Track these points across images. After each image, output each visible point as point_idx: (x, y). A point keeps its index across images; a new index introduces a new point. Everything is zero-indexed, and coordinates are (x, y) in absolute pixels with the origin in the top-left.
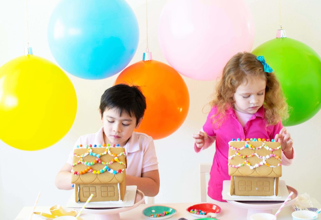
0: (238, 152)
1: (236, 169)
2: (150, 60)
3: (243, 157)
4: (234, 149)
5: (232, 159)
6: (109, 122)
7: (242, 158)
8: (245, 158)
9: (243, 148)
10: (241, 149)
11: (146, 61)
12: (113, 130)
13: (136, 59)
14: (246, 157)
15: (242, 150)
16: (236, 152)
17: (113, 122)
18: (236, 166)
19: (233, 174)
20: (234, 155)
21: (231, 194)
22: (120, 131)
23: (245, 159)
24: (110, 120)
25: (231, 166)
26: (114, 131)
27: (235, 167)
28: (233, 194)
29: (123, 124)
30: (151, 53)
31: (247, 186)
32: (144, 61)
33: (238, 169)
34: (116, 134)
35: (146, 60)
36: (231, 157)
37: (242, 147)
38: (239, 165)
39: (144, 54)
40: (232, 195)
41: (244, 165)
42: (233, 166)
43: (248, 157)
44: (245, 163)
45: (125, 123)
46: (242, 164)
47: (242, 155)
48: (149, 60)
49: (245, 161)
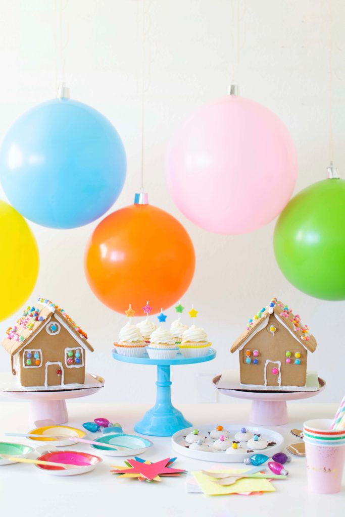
2: (146, 205)
11: (141, 205)
32: (136, 204)
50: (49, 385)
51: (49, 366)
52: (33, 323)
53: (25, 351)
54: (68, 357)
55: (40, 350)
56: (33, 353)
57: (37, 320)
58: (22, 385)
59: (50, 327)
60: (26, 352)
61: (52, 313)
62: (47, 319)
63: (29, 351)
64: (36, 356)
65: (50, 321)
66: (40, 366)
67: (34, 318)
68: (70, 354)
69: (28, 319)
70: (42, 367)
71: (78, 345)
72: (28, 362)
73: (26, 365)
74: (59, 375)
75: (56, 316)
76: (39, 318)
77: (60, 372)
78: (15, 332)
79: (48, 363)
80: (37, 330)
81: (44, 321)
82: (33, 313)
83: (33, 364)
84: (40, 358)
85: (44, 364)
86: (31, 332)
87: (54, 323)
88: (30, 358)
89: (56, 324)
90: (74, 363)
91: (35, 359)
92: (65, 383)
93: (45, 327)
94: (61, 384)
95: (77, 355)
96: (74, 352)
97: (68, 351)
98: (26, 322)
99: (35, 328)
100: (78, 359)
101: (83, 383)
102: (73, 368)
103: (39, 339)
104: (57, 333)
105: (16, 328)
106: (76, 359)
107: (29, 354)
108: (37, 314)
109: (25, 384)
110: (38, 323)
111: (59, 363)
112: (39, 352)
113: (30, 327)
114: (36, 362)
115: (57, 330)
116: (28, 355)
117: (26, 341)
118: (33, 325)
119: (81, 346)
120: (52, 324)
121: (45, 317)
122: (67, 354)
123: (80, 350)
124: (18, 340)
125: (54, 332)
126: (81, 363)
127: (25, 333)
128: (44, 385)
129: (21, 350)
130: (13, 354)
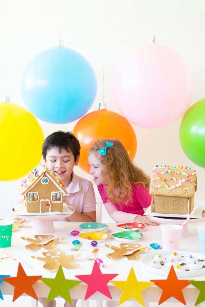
0: (159, 176)
1: (156, 189)
2: (105, 110)
3: (163, 180)
4: (156, 174)
5: (153, 181)
6: (52, 161)
7: (162, 181)
8: (164, 181)
9: (164, 173)
10: (162, 174)
11: (102, 110)
13: (94, 108)
14: (165, 180)
15: (163, 174)
16: (157, 176)
17: (55, 161)
18: (156, 187)
20: (156, 179)
21: (151, 211)
22: (62, 167)
23: (165, 181)
24: (52, 159)
25: (152, 187)
27: (155, 188)
28: (153, 211)
29: (63, 161)
30: (105, 104)
32: (99, 110)
33: (158, 189)
35: (101, 108)
36: (153, 179)
37: (163, 172)
38: (159, 186)
39: (100, 104)
41: (162, 186)
42: (153, 187)
43: (167, 180)
44: (163, 185)
45: (65, 159)
46: (161, 186)
47: (162, 179)
48: (104, 109)
49: (164, 184)
50: (42, 212)
51: (42, 202)
52: (34, 178)
53: (29, 193)
54: (53, 197)
55: (37, 193)
56: (33, 194)
57: (36, 176)
58: (28, 212)
59: (43, 180)
60: (30, 194)
61: (44, 172)
62: (41, 175)
63: (31, 193)
64: (35, 196)
65: (43, 177)
66: (38, 201)
67: (35, 174)
68: (54, 195)
69: (32, 175)
70: (38, 202)
71: (59, 190)
72: (31, 199)
73: (29, 201)
74: (48, 207)
75: (47, 174)
76: (37, 175)
77: (48, 205)
78: (25, 182)
79: (42, 200)
80: (35, 181)
81: (39, 177)
82: (35, 172)
83: (33, 200)
84: (37, 197)
85: (39, 200)
86: (32, 182)
87: (45, 178)
88: (32, 197)
89: (46, 179)
90: (56, 200)
91: (35, 198)
92: (51, 211)
93: (40, 180)
94: (49, 212)
95: (58, 196)
96: (56, 194)
97: (53, 193)
98: (31, 177)
99: (34, 181)
100: (59, 198)
101: (61, 212)
102: (56, 203)
103: (37, 186)
104: (47, 183)
105: (26, 180)
106: (57, 198)
107: (31, 195)
108: (36, 173)
109: (29, 211)
110: (37, 178)
111: (48, 200)
112: (37, 194)
113: (32, 180)
114: (35, 199)
115: (47, 181)
116: (30, 196)
117: (29, 187)
118: (34, 179)
119: (60, 191)
120: (44, 179)
121: (40, 175)
122: (53, 195)
123: (60, 193)
124: (25, 187)
125: (45, 183)
126: (61, 200)
127: (29, 183)
128: (39, 212)
129: (26, 192)
130: (22, 195)
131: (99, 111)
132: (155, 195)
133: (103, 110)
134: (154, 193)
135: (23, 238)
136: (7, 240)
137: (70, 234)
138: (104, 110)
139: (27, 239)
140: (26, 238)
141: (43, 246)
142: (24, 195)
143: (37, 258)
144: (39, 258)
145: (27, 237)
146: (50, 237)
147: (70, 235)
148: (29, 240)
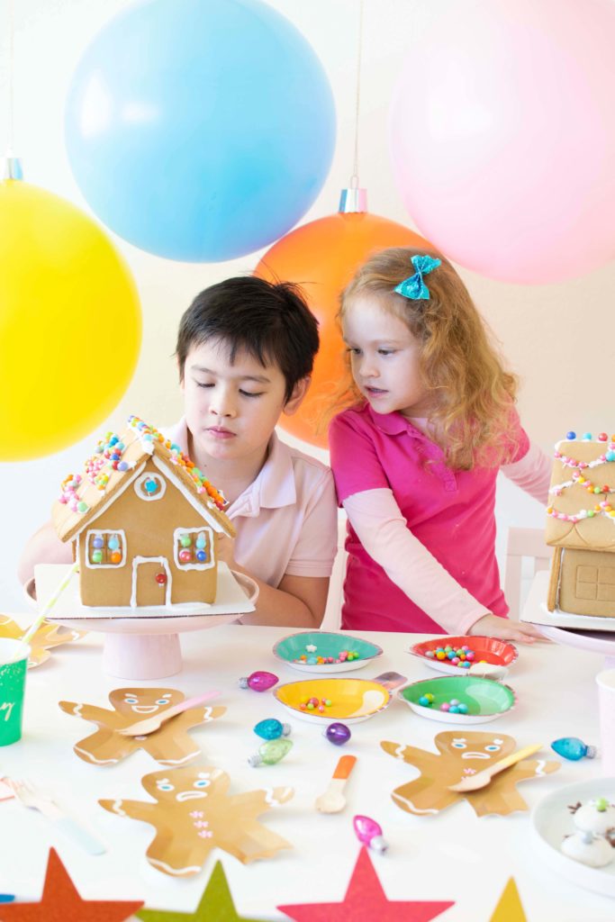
0: (580, 474)
1: (570, 525)
2: (362, 213)
3: (597, 490)
4: (570, 465)
5: (561, 493)
6: (200, 385)
7: (593, 492)
8: (601, 493)
9: (599, 462)
10: (592, 465)
11: (349, 213)
12: (211, 408)
13: (321, 208)
14: (606, 491)
15: (596, 468)
16: (575, 474)
17: (211, 385)
18: (571, 518)
19: (559, 540)
20: (569, 484)
21: (549, 604)
22: (233, 414)
23: (603, 496)
24: (203, 379)
25: (556, 516)
26: (213, 412)
27: (566, 520)
28: (556, 607)
29: (241, 391)
30: (363, 194)
31: (601, 583)
32: (341, 212)
33: (576, 526)
34: (219, 423)
35: (347, 210)
36: (560, 487)
37: (595, 460)
38: (582, 514)
39: (344, 193)
40: (551, 610)
41: (595, 515)
42: (561, 516)
43: (611, 490)
44: (599, 509)
45: (248, 386)
46: (590, 513)
47: (592, 485)
48: (358, 211)
49: (602, 504)
50: (139, 604)
51: (139, 565)
52: (108, 475)
53: (90, 532)
54: (180, 547)
55: (122, 532)
56: (107, 537)
57: (115, 467)
58: (84, 604)
59: (143, 485)
60: (92, 536)
61: (147, 454)
62: (137, 467)
63: (99, 533)
64: (112, 544)
65: (144, 471)
66: (123, 564)
67: (111, 462)
68: (186, 542)
69: (102, 462)
70: (126, 566)
71: (204, 523)
72: (96, 556)
73: (92, 562)
74: (163, 584)
75: (157, 462)
76: (119, 466)
77: (162, 578)
78: (74, 489)
79: (139, 560)
80: (115, 490)
81: (130, 472)
82: (112, 450)
83: (107, 559)
84: (121, 548)
85: (129, 561)
86: (102, 493)
87: (152, 476)
88: (101, 548)
89: (156, 479)
90: (194, 558)
91: (111, 550)
92: (173, 602)
93: (134, 481)
94: (164, 604)
95: (200, 543)
96: (193, 538)
97: (181, 534)
98: (98, 469)
99: (110, 486)
100: (201, 552)
101: (211, 602)
102: (190, 571)
103: (121, 507)
104: (159, 496)
105: (79, 479)
106: (197, 552)
107: (99, 540)
108: (118, 456)
109: (89, 600)
110: (118, 475)
111: (163, 561)
112: (119, 536)
113: (101, 482)
114: (113, 557)
115: (158, 490)
116: (95, 543)
117: (91, 512)
118: (108, 479)
119: (208, 525)
120: (148, 478)
121: (132, 464)
122: (179, 541)
123: (206, 533)
124: (75, 509)
125: (152, 495)
126: (209, 561)
127: (92, 495)
128: (128, 605)
129: (81, 530)
130: (65, 539)
131: (340, 216)
132: (566, 549)
133: (356, 213)
134: (561, 542)
135: (67, 707)
136: (6, 719)
137: (244, 683)
138: (360, 215)
139: (80, 711)
140: (80, 707)
141: (144, 739)
142: (69, 543)
143: (122, 808)
144: (131, 808)
145: (80, 700)
146: (169, 696)
147: (243, 688)
148: (89, 712)
